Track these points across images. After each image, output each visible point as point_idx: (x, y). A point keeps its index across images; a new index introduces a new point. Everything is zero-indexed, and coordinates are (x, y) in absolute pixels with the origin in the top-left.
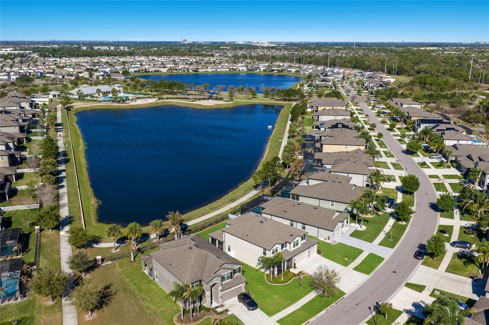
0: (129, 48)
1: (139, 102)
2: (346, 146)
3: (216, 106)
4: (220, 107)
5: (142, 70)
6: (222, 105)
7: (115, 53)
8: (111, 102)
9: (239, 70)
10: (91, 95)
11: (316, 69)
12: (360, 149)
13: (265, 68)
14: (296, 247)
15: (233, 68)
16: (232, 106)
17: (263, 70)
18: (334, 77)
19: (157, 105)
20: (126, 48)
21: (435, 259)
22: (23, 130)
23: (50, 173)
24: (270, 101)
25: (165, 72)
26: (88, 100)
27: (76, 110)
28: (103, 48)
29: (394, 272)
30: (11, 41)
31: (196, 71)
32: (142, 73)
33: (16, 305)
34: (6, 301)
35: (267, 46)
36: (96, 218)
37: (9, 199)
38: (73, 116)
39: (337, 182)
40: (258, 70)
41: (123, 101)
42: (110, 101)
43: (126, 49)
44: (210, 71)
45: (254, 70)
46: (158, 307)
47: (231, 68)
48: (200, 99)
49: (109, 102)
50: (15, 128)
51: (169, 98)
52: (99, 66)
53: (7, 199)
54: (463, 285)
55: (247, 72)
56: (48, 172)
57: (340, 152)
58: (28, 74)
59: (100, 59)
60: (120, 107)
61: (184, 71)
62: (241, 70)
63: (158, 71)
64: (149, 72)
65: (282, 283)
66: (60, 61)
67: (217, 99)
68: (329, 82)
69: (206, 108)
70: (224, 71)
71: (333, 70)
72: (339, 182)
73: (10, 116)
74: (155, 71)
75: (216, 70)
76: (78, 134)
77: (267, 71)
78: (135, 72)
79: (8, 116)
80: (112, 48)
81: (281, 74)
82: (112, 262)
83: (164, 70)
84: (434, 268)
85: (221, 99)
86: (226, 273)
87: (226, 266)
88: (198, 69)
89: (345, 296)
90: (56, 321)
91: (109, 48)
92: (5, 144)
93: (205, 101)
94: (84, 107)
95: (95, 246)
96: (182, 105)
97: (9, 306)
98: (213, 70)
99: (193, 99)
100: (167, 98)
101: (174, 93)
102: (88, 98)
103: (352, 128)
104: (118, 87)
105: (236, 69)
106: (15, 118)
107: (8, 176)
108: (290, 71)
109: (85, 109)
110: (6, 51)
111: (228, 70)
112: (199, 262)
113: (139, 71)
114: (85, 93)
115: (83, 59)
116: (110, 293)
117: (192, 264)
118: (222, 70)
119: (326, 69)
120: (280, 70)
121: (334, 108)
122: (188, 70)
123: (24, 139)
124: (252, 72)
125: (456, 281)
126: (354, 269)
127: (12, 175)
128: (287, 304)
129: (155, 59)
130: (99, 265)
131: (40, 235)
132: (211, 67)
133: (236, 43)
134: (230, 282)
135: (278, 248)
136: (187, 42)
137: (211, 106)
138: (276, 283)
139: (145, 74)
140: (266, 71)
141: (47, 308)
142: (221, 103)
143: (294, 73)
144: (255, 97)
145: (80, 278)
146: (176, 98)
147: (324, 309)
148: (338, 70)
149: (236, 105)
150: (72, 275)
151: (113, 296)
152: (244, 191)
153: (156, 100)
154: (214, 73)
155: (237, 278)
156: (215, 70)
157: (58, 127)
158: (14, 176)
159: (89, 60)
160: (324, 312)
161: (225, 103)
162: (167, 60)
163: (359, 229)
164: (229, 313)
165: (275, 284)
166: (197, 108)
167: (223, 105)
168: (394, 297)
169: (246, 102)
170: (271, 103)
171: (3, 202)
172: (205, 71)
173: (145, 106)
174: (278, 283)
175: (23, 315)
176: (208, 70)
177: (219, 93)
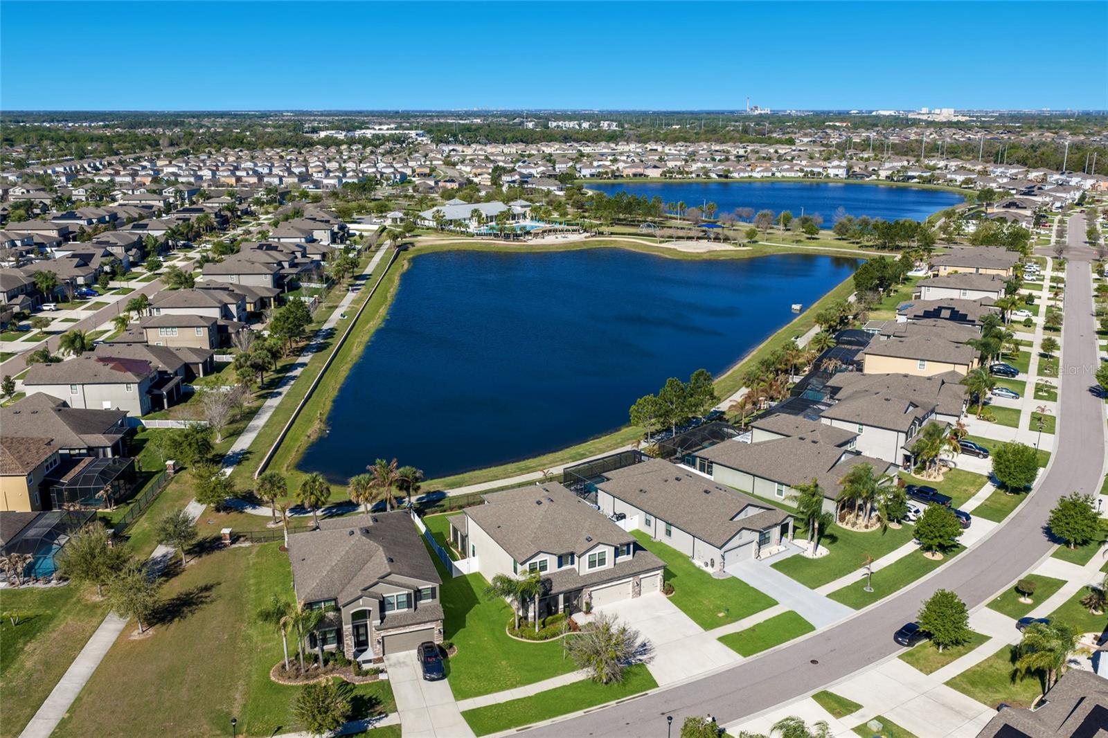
0: (620, 125)
1: (550, 240)
2: (923, 363)
3: (708, 254)
4: (716, 258)
5: (606, 173)
6: (722, 253)
7: (581, 136)
8: (492, 237)
9: (827, 176)
10: (458, 223)
11: (1026, 176)
12: (957, 373)
13: (891, 172)
14: (598, 569)
15: (812, 171)
16: (746, 257)
17: (887, 177)
18: (1051, 196)
19: (585, 248)
20: (615, 124)
21: (941, 651)
22: (281, 282)
23: (252, 366)
24: (845, 248)
25: (655, 178)
26: (451, 231)
27: (419, 250)
28: (567, 125)
29: (813, 662)
30: (403, 112)
31: (726, 177)
32: (605, 178)
33: (44, 591)
34: (30, 583)
35: (945, 120)
36: (297, 461)
37: (169, 407)
38: (405, 261)
39: (808, 440)
40: (874, 177)
41: (517, 236)
42: (490, 234)
43: (614, 127)
44: (759, 175)
45: (862, 176)
46: (264, 641)
47: (809, 169)
48: (679, 238)
49: (488, 237)
50: (266, 278)
51: (619, 234)
52: (524, 162)
53: (166, 406)
54: (964, 721)
55: (847, 181)
56: (249, 363)
57: (888, 375)
58: (379, 176)
59: (543, 148)
60: (506, 248)
61: (698, 176)
62: (832, 176)
63: (641, 175)
64: (622, 176)
65: (534, 639)
66: (463, 152)
67: (717, 239)
68: (1025, 208)
69: (685, 258)
70: (792, 177)
71: (1068, 179)
72: (814, 442)
73: (268, 254)
74: (635, 175)
75: (773, 174)
76: (386, 298)
77: (895, 179)
78: (592, 175)
79: (264, 255)
80: (586, 125)
81: (927, 186)
82: (251, 544)
83: (654, 174)
84: (921, 670)
85: (726, 239)
86: (395, 594)
87: (395, 578)
88: (729, 171)
89: (651, 692)
90: (84, 630)
91: (580, 125)
92: (219, 305)
93: (690, 243)
94: (436, 246)
95: (249, 510)
96: (637, 250)
97: (31, 591)
98: (765, 174)
99: (662, 237)
100: (612, 234)
101: (636, 223)
102: (452, 227)
103: (974, 321)
104: (522, 207)
105: (819, 173)
106: (277, 260)
107: (192, 366)
108: (951, 181)
109: (438, 249)
110: (380, 129)
111: (801, 174)
112: (351, 562)
113: (599, 175)
114: (448, 217)
115: (508, 147)
116: (204, 600)
117: (334, 564)
118: (788, 174)
119: (1048, 176)
120: (927, 177)
121: (981, 271)
122: (706, 174)
123: (272, 299)
124: (858, 181)
125: (952, 709)
126: (720, 639)
127: (198, 364)
128: (511, 683)
129: (656, 150)
130: (226, 546)
131: (173, 478)
132: (762, 168)
133: (874, 113)
134: (405, 615)
135: (548, 561)
136: (759, 112)
137: (698, 253)
138: (522, 637)
139: (612, 181)
140: (893, 180)
141: (86, 605)
142: (723, 248)
143: (960, 186)
144: (814, 239)
145: (178, 563)
146: (629, 234)
147: (581, 709)
148: (1079, 179)
149: (758, 254)
150: (170, 556)
151: (205, 605)
152: (619, 441)
153: (586, 237)
154: (768, 181)
155: (426, 609)
156: (770, 175)
157: (358, 282)
158: (200, 365)
159: (520, 149)
160: (580, 713)
161: (732, 248)
162: (679, 151)
163: (809, 554)
164: (382, 677)
165: (520, 639)
166: (666, 258)
167: (725, 253)
168: (764, 714)
169: (786, 249)
170: (844, 253)
171: (155, 412)
172: (746, 177)
173: (557, 248)
174: (526, 638)
175: (41, 612)
176: (754, 174)
177: (733, 226)
